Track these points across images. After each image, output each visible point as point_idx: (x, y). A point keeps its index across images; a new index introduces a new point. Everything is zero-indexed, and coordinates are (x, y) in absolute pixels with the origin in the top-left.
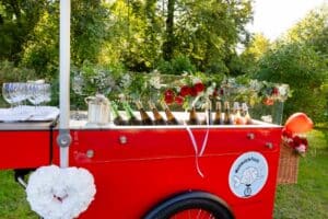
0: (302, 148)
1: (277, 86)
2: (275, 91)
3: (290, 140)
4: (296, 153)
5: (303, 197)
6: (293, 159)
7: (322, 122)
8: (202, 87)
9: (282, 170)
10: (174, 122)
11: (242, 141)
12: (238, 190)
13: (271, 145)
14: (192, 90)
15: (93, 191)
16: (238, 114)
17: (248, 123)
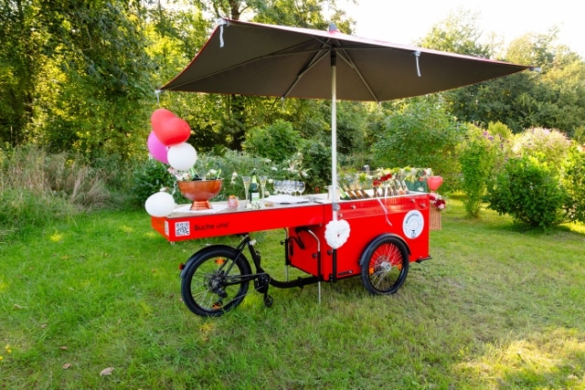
0: (442, 206)
1: (425, 169)
2: (424, 173)
3: (434, 202)
4: (439, 210)
5: (445, 253)
6: (437, 214)
7: (459, 189)
8: (389, 176)
9: (432, 222)
10: (367, 196)
11: (407, 204)
12: (409, 235)
13: (425, 206)
14: (385, 178)
15: (349, 230)
16: (401, 189)
17: (408, 193)
